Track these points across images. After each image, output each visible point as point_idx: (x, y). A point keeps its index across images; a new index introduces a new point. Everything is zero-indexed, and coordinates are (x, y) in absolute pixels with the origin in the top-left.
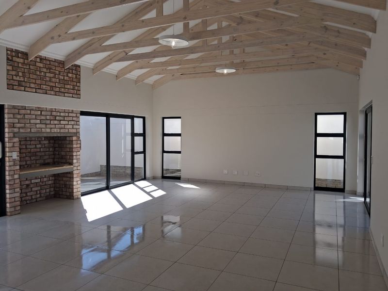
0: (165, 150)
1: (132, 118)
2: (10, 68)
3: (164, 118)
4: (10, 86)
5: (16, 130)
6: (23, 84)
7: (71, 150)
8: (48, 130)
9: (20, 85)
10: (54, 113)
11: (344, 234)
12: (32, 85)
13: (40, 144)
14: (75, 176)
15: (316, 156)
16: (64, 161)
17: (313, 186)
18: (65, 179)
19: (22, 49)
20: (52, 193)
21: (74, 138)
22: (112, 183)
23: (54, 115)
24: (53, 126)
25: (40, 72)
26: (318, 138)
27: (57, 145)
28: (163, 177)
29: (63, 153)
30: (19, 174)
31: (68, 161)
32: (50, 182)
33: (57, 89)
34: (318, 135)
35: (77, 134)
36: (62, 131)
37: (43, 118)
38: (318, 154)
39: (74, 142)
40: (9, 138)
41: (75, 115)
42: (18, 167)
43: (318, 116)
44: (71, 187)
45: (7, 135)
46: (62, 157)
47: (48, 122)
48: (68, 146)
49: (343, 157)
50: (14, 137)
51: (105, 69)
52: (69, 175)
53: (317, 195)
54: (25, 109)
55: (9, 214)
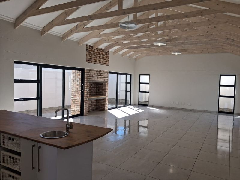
0: (140, 91)
1: (126, 75)
2: (87, 53)
3: (140, 75)
4: (87, 61)
5: (88, 79)
6: (91, 60)
7: (105, 89)
8: (98, 80)
9: (90, 61)
10: (100, 73)
11: (232, 135)
12: (94, 60)
13: (92, 86)
14: (106, 101)
15: (220, 96)
16: (101, 94)
17: (217, 111)
18: (101, 102)
19: (91, 45)
20: (95, 108)
21: (107, 84)
22: (118, 106)
23: (100, 74)
24: (100, 78)
25: (97, 54)
26: (221, 87)
27: (98, 87)
28: (139, 104)
29: (101, 90)
30: (89, 98)
31: (103, 94)
32: (95, 103)
33: (102, 62)
34: (221, 86)
35: (107, 82)
36: (103, 80)
37: (97, 74)
38: (221, 95)
39: (106, 86)
40: (86, 83)
41: (107, 73)
42: (88, 95)
43: (222, 76)
44: (104, 105)
45: (85, 82)
46: (100, 92)
47: (98, 76)
48: (104, 87)
49: (234, 97)
50: (88, 82)
51: (120, 52)
52: (104, 100)
53: (219, 115)
54: (91, 71)
55: (85, 115)
